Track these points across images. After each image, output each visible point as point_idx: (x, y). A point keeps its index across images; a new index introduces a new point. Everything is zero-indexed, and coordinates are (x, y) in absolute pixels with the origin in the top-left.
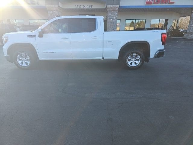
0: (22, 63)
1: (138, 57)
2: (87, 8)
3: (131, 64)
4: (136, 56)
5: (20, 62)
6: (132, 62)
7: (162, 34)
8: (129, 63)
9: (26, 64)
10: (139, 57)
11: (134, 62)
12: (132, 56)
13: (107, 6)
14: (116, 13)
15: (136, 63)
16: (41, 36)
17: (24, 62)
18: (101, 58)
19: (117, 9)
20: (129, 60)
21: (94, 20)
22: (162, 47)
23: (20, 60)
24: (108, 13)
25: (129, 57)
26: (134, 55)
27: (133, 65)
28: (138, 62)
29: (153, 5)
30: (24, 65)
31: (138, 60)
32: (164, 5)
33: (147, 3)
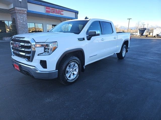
13: (14, 8)
19: (26, 12)
24: (17, 15)
29: (51, 13)
32: (58, 15)
33: (47, 11)
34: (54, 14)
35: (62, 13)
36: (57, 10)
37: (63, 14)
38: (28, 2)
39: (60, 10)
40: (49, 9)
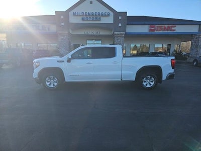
0: (50, 84)
2: (95, 34)
3: (147, 85)
4: (151, 78)
5: (48, 84)
7: (171, 60)
8: (145, 84)
9: (54, 85)
10: (153, 79)
11: (149, 83)
12: (147, 79)
13: (114, 33)
14: (123, 39)
15: (150, 84)
16: (69, 61)
17: (52, 83)
18: (120, 80)
20: (145, 82)
21: (114, 48)
22: (172, 71)
23: (48, 82)
25: (144, 79)
26: (149, 77)
27: (148, 86)
28: (152, 84)
29: (156, 32)
30: (52, 86)
31: (152, 82)
32: (166, 32)
33: (150, 30)
34: (162, 32)
35: (173, 29)
36: (166, 26)
37: (175, 30)
38: (127, 25)
39: (170, 26)
40: (154, 27)
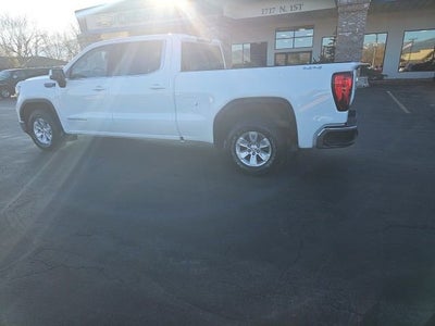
0: (42, 137)
1: (264, 143)
2: (288, 11)
4: (259, 139)
5: (38, 135)
6: (249, 155)
7: (335, 75)
8: (242, 155)
9: (48, 139)
10: (268, 143)
12: (248, 140)
14: (363, 17)
16: (62, 83)
18: (177, 137)
19: (367, 5)
20: (243, 149)
24: (341, 18)
25: (240, 141)
26: (253, 137)
28: (265, 157)
30: (45, 141)
31: (265, 150)
